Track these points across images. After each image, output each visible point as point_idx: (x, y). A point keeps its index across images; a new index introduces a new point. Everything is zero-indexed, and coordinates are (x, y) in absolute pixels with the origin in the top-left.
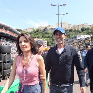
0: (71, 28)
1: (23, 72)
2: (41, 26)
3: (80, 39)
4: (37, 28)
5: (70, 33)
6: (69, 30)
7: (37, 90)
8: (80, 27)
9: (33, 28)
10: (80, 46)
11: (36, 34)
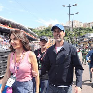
0: (82, 26)
1: (15, 68)
2: (51, 25)
3: (90, 38)
4: (47, 27)
5: (80, 31)
6: (79, 28)
7: (29, 86)
8: (91, 25)
9: (44, 27)
10: (90, 44)
11: (47, 33)
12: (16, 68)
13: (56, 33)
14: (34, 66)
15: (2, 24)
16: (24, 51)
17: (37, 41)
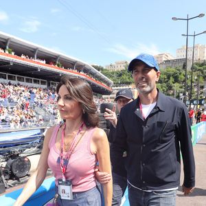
7: (87, 202)
9: (126, 63)
12: (62, 162)
13: (140, 76)
14: (103, 160)
15: (44, 62)
16: (82, 127)
17: (111, 96)
